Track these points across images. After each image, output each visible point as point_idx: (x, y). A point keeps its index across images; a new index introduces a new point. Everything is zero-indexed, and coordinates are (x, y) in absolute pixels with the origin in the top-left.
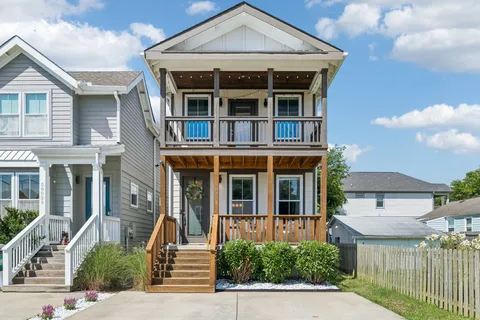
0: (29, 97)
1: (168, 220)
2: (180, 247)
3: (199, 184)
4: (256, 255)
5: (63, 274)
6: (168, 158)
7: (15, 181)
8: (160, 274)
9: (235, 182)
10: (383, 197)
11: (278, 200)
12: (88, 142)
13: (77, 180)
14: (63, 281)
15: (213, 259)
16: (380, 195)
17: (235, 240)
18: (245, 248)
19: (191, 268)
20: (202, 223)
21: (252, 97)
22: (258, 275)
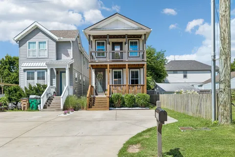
0: (40, 43)
1: (92, 87)
2: (96, 96)
3: (102, 73)
4: (122, 98)
5: (60, 105)
6: (92, 66)
7: (36, 74)
8: (91, 105)
9: (115, 72)
10: (187, 73)
11: (130, 79)
12: (61, 59)
13: (57, 73)
14: (60, 108)
15: (108, 100)
16: (185, 72)
17: (115, 93)
18: (119, 96)
19: (101, 103)
20: (103, 88)
21: (120, 41)
22: (123, 105)
